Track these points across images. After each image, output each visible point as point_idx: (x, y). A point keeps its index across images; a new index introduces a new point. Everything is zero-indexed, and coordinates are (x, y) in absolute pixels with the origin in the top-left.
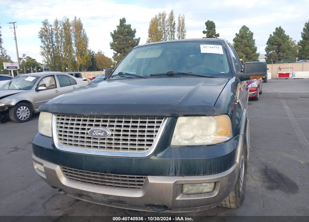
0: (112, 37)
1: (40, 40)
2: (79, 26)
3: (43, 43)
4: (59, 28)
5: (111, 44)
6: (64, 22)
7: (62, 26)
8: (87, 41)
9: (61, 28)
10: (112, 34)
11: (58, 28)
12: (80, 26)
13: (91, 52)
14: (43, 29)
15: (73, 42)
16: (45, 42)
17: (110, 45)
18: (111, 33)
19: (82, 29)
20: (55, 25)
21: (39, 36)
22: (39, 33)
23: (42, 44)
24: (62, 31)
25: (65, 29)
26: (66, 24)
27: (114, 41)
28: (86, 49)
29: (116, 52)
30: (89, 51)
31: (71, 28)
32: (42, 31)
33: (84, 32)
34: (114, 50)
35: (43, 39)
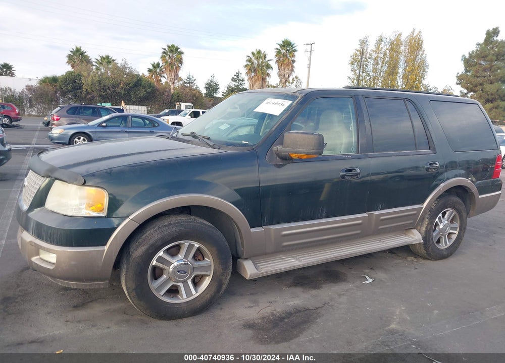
0: (464, 63)
1: (350, 67)
2: (416, 45)
3: (353, 73)
4: (382, 48)
5: (458, 75)
6: (393, 39)
7: (388, 46)
8: (424, 70)
9: (385, 47)
10: (465, 58)
11: (380, 49)
12: (419, 44)
13: (429, 88)
14: (357, 51)
15: (400, 70)
16: (355, 71)
17: (457, 77)
18: (464, 56)
19: (421, 49)
20: (376, 45)
21: (350, 62)
22: (351, 57)
23: (351, 75)
24: (385, 54)
25: (392, 49)
26: (395, 42)
27: (467, 71)
28: (420, 83)
29: (465, 91)
30: (427, 87)
31: (402, 48)
32: (356, 55)
33: (422, 54)
34: (462, 87)
35: (355, 66)
